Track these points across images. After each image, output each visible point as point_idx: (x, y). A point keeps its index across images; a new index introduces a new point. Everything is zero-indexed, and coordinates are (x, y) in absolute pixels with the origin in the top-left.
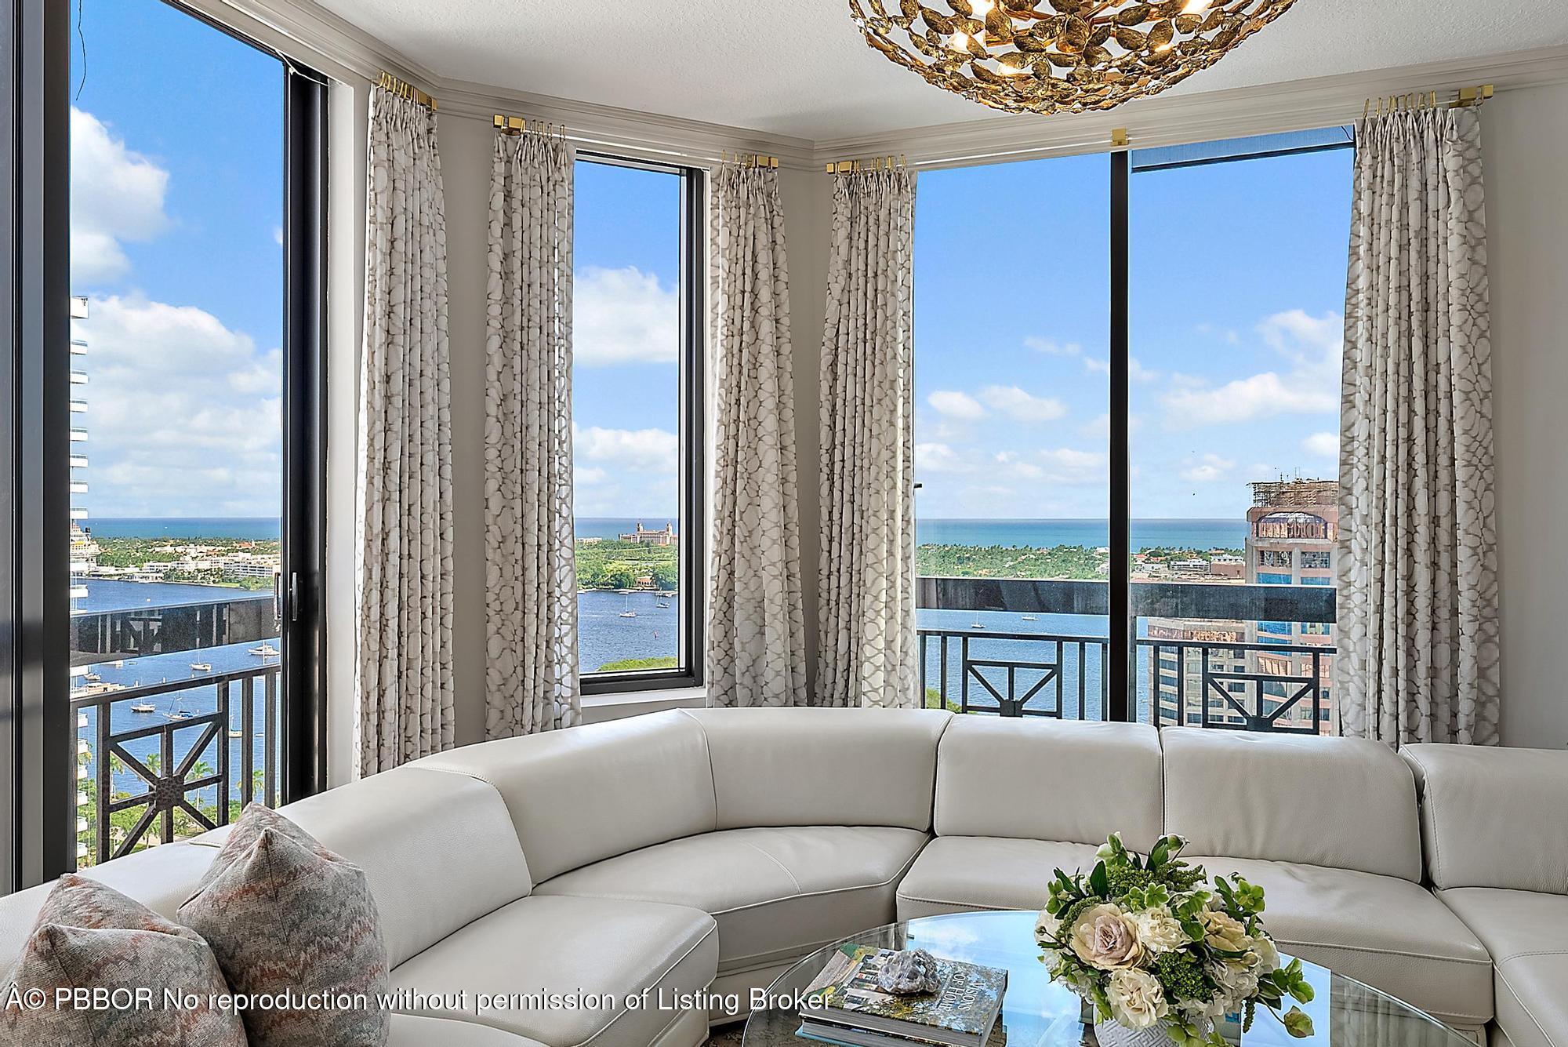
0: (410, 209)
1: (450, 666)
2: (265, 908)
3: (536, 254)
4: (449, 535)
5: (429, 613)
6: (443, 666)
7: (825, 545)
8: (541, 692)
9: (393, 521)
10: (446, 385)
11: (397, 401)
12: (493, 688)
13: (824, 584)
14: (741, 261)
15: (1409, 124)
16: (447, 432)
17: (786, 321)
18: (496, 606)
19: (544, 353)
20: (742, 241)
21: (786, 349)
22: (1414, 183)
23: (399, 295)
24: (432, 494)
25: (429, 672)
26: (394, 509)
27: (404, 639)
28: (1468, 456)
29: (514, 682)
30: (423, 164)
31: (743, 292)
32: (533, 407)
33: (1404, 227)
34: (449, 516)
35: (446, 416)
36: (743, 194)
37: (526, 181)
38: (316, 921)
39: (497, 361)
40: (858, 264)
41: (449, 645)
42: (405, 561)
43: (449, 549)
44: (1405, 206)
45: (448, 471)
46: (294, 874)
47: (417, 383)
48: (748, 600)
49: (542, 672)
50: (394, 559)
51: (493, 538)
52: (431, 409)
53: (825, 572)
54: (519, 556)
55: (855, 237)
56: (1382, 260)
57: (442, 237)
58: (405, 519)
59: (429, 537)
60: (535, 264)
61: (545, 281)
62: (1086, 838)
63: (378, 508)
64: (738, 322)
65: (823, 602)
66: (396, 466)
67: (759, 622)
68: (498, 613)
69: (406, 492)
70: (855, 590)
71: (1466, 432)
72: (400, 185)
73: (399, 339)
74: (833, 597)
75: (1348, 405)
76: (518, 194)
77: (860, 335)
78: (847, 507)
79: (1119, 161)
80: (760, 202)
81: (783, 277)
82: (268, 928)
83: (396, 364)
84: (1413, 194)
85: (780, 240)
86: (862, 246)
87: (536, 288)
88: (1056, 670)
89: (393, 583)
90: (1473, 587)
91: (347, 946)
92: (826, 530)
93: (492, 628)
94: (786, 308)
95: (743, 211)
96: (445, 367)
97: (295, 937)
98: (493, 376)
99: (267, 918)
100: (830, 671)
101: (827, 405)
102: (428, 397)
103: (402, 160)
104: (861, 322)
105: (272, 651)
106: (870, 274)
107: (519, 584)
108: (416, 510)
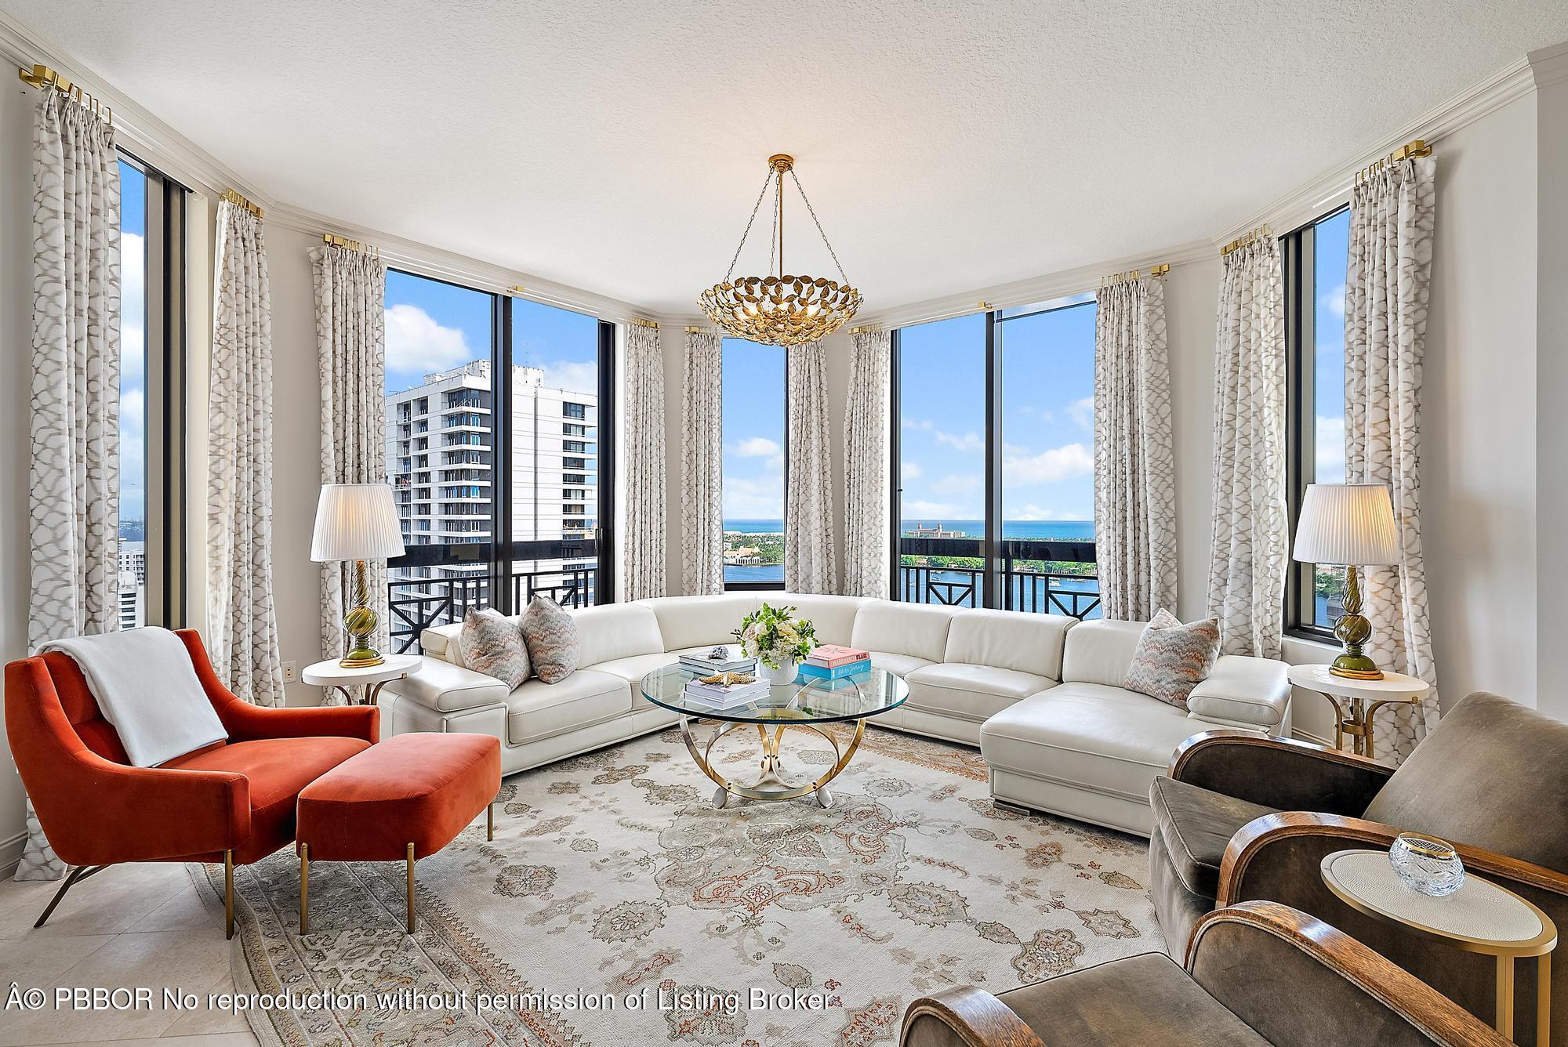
0: (645, 374)
1: (664, 571)
2: (534, 617)
3: (703, 387)
4: (664, 514)
5: (654, 547)
6: (661, 571)
7: (847, 521)
8: (705, 584)
9: (638, 507)
10: (663, 448)
11: (639, 456)
12: (685, 582)
13: (846, 540)
14: (802, 382)
15: (1124, 290)
16: (664, 469)
17: (825, 410)
18: (686, 546)
19: (707, 433)
20: (803, 372)
21: (826, 423)
22: (1125, 322)
23: (640, 411)
24: (656, 496)
25: (653, 572)
26: (638, 502)
27: (643, 558)
28: (1152, 469)
29: (694, 580)
30: (652, 354)
31: (803, 397)
32: (701, 457)
33: (1119, 345)
34: (664, 505)
35: (663, 462)
36: (804, 349)
37: (699, 355)
38: (548, 624)
39: (686, 436)
40: (860, 379)
41: (664, 561)
42: (643, 524)
43: (664, 520)
44: (1120, 334)
45: (664, 486)
46: (543, 609)
47: (648, 448)
48: (804, 546)
49: (705, 576)
50: (638, 523)
51: (685, 515)
52: (655, 459)
53: (847, 534)
54: (695, 523)
55: (860, 366)
56: (1109, 364)
57: (662, 384)
58: (643, 506)
59: (654, 514)
60: (702, 392)
61: (707, 399)
62: (911, 653)
63: (631, 502)
64: (800, 412)
65: (846, 549)
66: (639, 484)
67: (810, 556)
68: (687, 549)
69: (644, 495)
70: (860, 543)
71: (1150, 456)
72: (641, 364)
73: (640, 430)
74: (850, 547)
75: (1098, 443)
76: (695, 361)
77: (862, 415)
78: (856, 500)
79: (990, 315)
80: (813, 352)
81: (825, 388)
82: (535, 624)
83: (639, 440)
84: (1124, 328)
85: (823, 370)
86: (862, 370)
87: (703, 403)
88: (972, 588)
89: (638, 533)
90: (1155, 541)
91: (559, 634)
92: (847, 513)
93: (684, 555)
94: (826, 404)
95: (803, 357)
96: (663, 440)
97: (542, 628)
98: (684, 443)
99: (534, 621)
100: (849, 583)
101: (847, 450)
102: (654, 454)
103: (642, 353)
104: (862, 408)
105: (593, 561)
106: (866, 384)
107: (695, 536)
108: (648, 503)
